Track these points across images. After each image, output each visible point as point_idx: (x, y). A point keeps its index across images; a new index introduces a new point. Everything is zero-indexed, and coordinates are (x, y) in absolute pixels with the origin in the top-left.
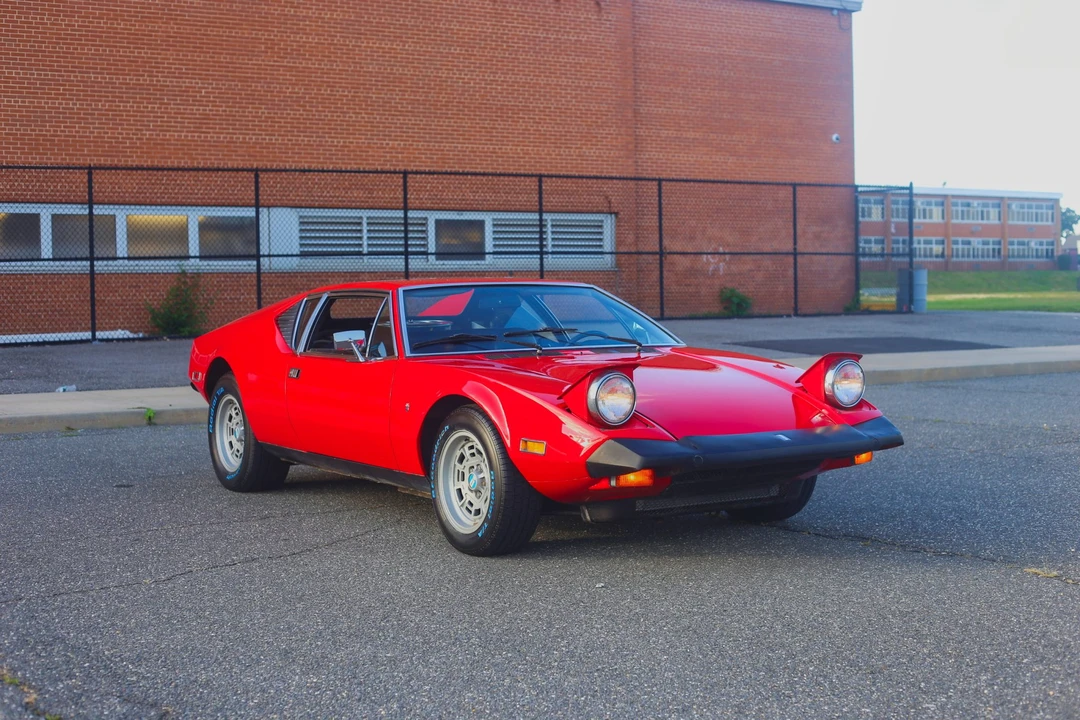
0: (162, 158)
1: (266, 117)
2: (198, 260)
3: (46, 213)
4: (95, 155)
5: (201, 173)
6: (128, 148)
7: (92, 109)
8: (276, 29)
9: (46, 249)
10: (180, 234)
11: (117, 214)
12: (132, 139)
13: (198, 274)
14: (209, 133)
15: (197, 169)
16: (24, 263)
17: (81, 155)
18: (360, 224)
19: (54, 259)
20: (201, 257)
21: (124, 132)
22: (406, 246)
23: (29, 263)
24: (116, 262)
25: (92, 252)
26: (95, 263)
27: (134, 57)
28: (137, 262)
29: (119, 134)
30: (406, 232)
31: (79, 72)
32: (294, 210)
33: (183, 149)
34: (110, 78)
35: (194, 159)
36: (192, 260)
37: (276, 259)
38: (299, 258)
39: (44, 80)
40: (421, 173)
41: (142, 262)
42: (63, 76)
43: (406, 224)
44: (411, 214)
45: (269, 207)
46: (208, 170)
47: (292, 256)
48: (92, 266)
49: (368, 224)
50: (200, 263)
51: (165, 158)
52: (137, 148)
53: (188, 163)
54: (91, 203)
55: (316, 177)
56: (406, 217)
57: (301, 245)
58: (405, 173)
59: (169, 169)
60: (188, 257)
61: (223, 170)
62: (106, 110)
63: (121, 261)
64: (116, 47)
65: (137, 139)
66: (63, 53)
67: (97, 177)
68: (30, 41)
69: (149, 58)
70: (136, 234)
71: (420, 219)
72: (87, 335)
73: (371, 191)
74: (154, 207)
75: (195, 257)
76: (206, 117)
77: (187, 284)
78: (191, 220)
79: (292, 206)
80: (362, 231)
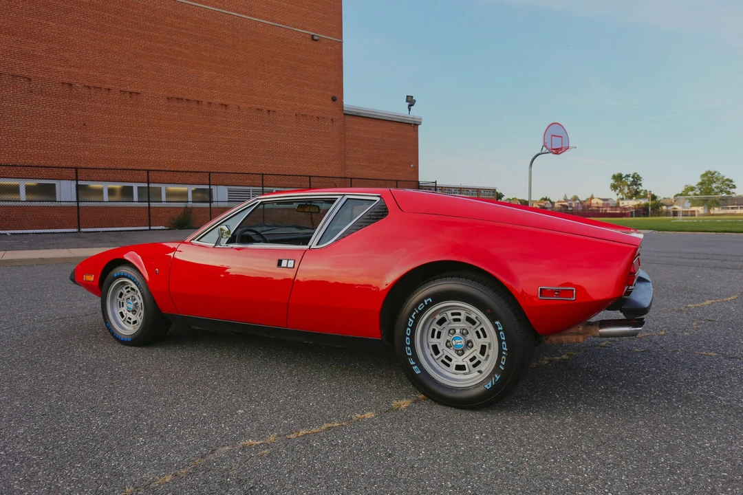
0: (178, 168)
1: (216, 155)
3: (135, 186)
4: (153, 166)
6: (165, 164)
7: (152, 151)
9: (136, 198)
10: (185, 194)
11: (161, 187)
12: (167, 161)
13: (192, 208)
14: (195, 160)
15: (191, 172)
16: (127, 203)
17: (147, 166)
18: (250, 192)
19: (138, 202)
20: (193, 202)
21: (163, 158)
23: (129, 203)
24: (161, 203)
26: (150, 203)
28: (169, 203)
32: (226, 187)
33: (186, 165)
35: (190, 169)
37: (219, 203)
38: (228, 203)
39: (133, 140)
41: (171, 203)
42: (141, 139)
43: (263, 192)
45: (217, 185)
46: (196, 172)
47: (226, 202)
49: (252, 192)
50: (192, 204)
52: (169, 164)
53: (188, 170)
55: (234, 175)
56: (263, 189)
57: (229, 198)
58: (263, 175)
59: (181, 171)
60: (187, 202)
62: (157, 151)
63: (163, 203)
64: (160, 129)
66: (141, 131)
67: (151, 173)
68: (128, 126)
69: (173, 133)
70: (169, 194)
72: (148, 228)
73: (253, 180)
74: (175, 185)
75: (190, 202)
76: (194, 154)
77: (188, 211)
78: (189, 189)
79: (225, 185)
80: (250, 194)
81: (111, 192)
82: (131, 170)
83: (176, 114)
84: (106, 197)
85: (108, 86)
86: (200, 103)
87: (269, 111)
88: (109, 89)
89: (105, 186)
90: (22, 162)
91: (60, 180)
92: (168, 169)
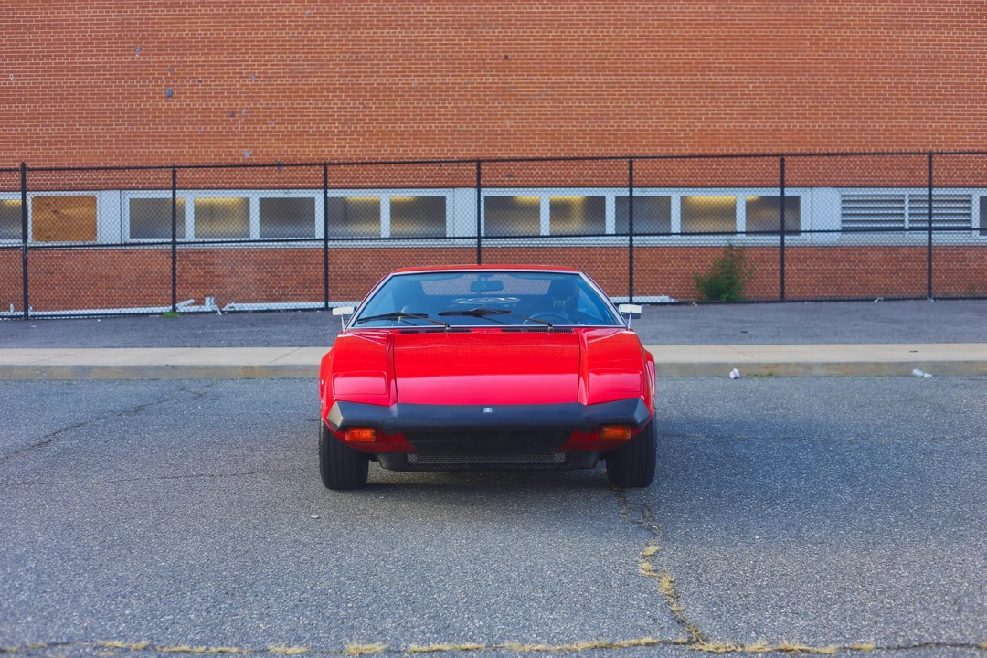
0: (713, 146)
1: (810, 106)
2: (744, 235)
3: (610, 196)
4: (652, 146)
5: (748, 158)
6: (681, 138)
7: (651, 107)
8: (820, 26)
9: (610, 226)
10: (728, 212)
11: (672, 196)
12: (686, 130)
13: (744, 248)
14: (756, 122)
15: (744, 155)
16: (592, 238)
17: (640, 146)
18: (903, 201)
19: (616, 235)
20: (747, 233)
21: (679, 125)
22: (930, 222)
23: (596, 238)
24: (670, 237)
25: (631, 229)
26: (634, 238)
27: (689, 59)
28: (689, 237)
29: (674, 126)
30: (930, 208)
31: (640, 75)
32: (835, 190)
33: (732, 138)
34: (667, 79)
35: (743, 146)
36: (739, 236)
37: (817, 234)
38: (840, 234)
39: (609, 83)
40: (964, 153)
41: (693, 237)
42: (625, 79)
43: (930, 201)
45: (812, 187)
46: (754, 156)
47: (833, 231)
48: (631, 240)
49: (911, 201)
50: (746, 238)
51: (716, 146)
52: (690, 138)
53: (736, 150)
54: (631, 187)
55: (858, 160)
56: (930, 195)
57: (843, 221)
58: (930, 154)
60: (735, 233)
61: (769, 156)
62: (663, 107)
63: (675, 237)
64: (672, 51)
65: (690, 130)
66: (627, 59)
67: (636, 164)
68: (597, 52)
69: (701, 59)
70: (689, 212)
71: (967, 196)
72: (628, 298)
73: (912, 171)
74: (704, 189)
75: (742, 233)
76: (753, 108)
77: (733, 256)
78: (741, 198)
79: (834, 187)
80: (903, 208)
81: (559, 210)
84: (545, 226)
89: (544, 198)
90: (386, 152)
91: (454, 187)
92: (687, 150)
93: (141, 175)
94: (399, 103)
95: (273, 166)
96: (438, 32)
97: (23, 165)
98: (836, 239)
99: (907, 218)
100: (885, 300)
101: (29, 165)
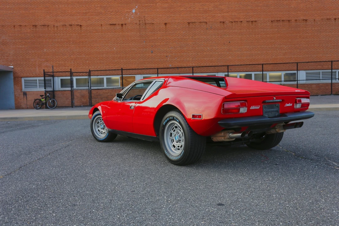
0: (276, 61)
1: (299, 52)
2: (283, 82)
3: (253, 74)
6: (269, 60)
7: (262, 53)
8: (301, 33)
10: (280, 77)
11: (267, 73)
12: (270, 58)
14: (286, 56)
15: (284, 63)
18: (320, 73)
20: (284, 81)
22: (332, 77)
27: (271, 42)
29: (268, 57)
30: (332, 74)
31: (260, 46)
33: (281, 60)
34: (266, 46)
35: (283, 61)
37: (300, 81)
39: (253, 48)
42: (257, 47)
43: (332, 73)
44: (333, 70)
45: (300, 70)
47: (304, 80)
49: (322, 73)
52: (271, 60)
53: (281, 62)
54: (263, 71)
55: (310, 63)
56: (332, 71)
57: (306, 78)
58: (332, 61)
60: (281, 81)
62: (265, 53)
64: (267, 40)
66: (257, 42)
68: (250, 40)
69: (274, 42)
70: (271, 77)
71: (335, 71)
73: (323, 66)
74: (275, 72)
76: (286, 53)
78: (282, 74)
79: (304, 70)
80: (320, 75)
82: (252, 65)
83: (276, 30)
85: (241, 20)
86: (290, 21)
87: (335, 19)
88: (241, 22)
89: (238, 75)
90: (202, 65)
91: (218, 72)
92: (271, 63)
93: (148, 71)
94: (205, 53)
95: (176, 68)
96: (214, 37)
97: (122, 68)
98: (304, 82)
99: (321, 77)
100: (321, 95)
101: (123, 69)
